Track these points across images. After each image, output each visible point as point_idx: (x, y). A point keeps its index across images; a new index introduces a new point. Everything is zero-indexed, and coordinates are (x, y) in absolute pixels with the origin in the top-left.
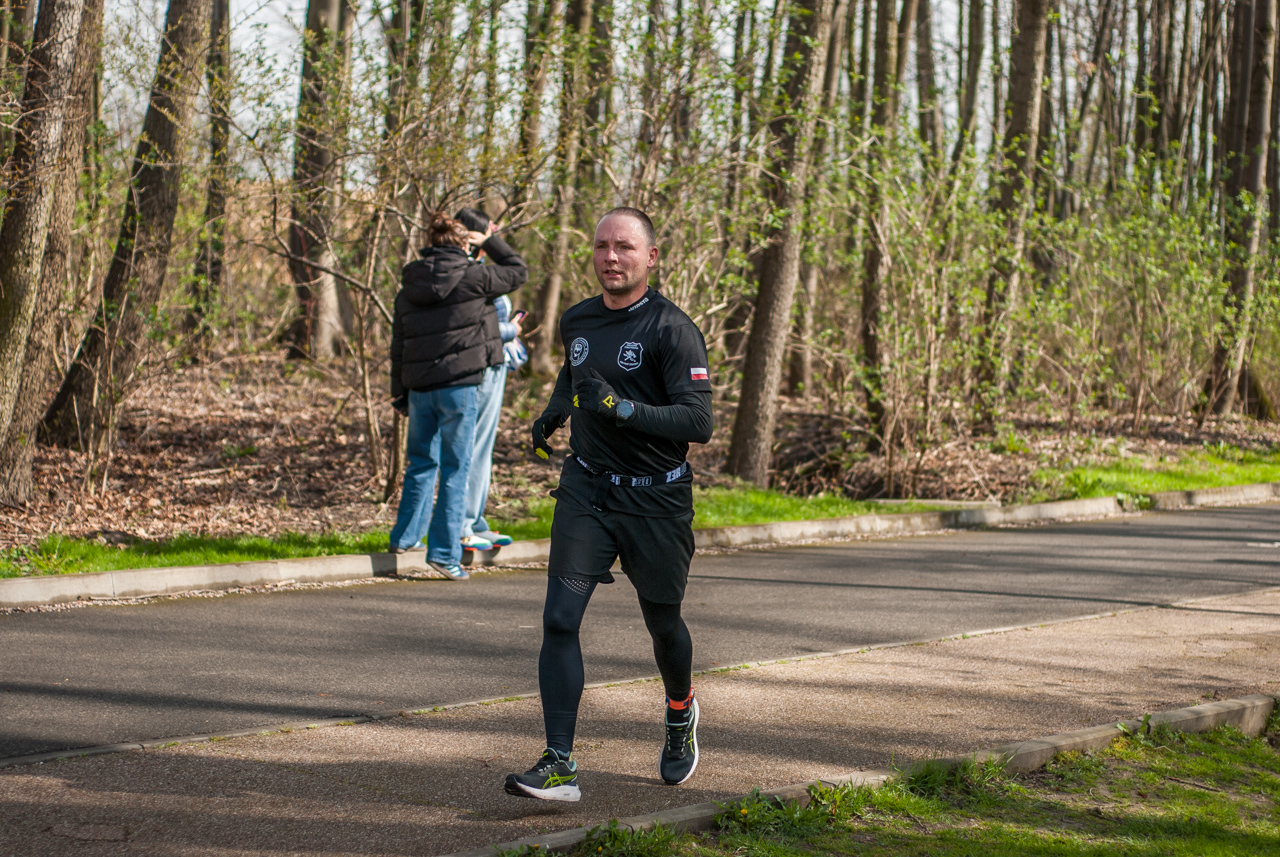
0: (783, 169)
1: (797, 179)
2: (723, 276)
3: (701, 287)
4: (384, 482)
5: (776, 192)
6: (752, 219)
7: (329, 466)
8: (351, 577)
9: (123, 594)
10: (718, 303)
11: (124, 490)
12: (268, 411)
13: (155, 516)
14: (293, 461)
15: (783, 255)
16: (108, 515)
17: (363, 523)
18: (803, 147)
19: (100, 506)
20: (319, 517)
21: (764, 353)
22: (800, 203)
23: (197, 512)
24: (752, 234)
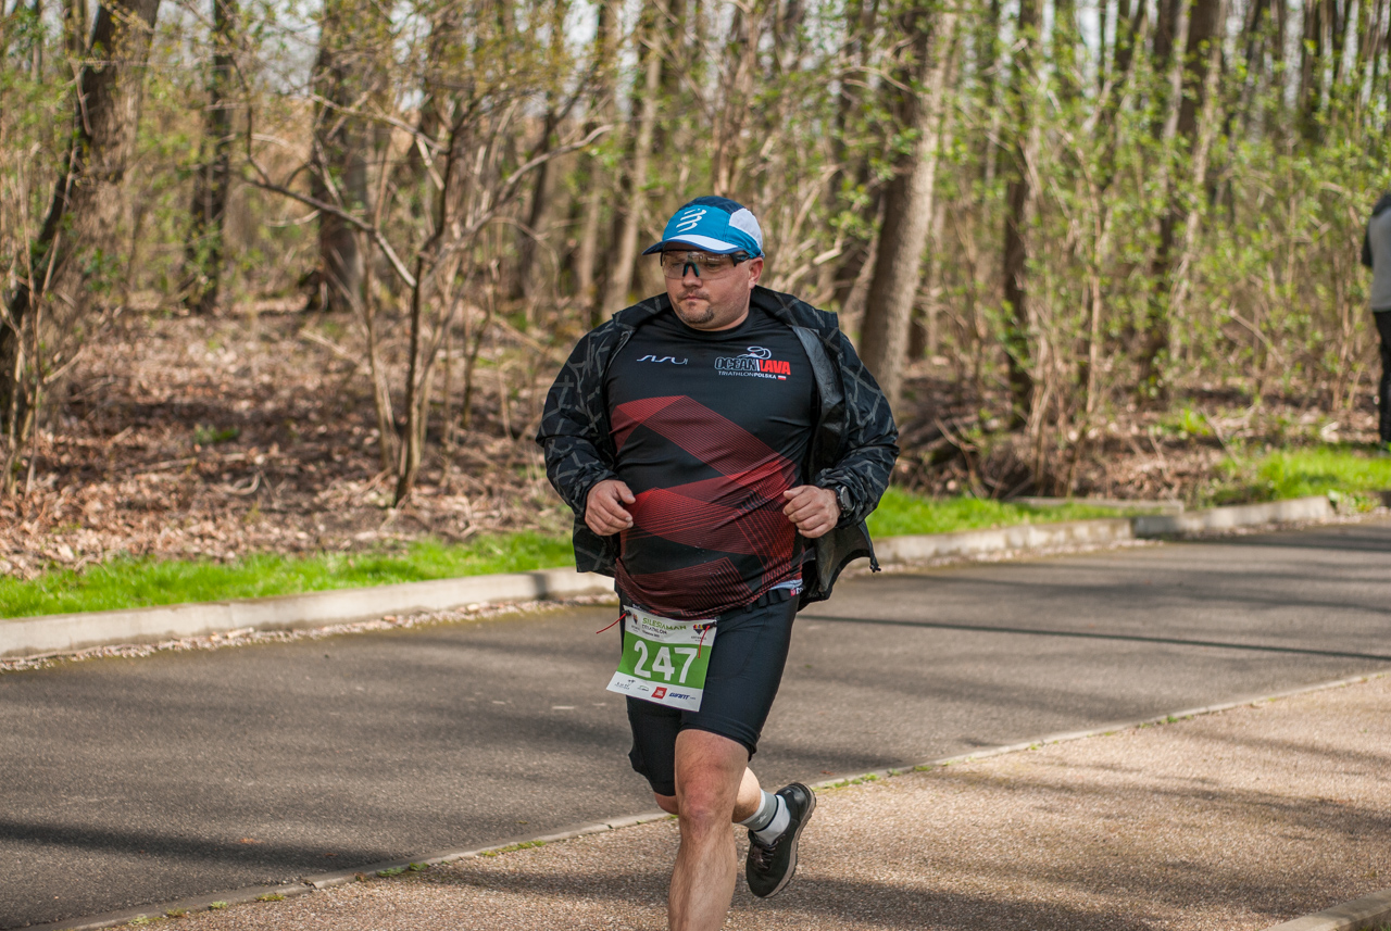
0: (913, 79)
1: (933, 90)
2: (836, 215)
3: (806, 226)
4: (394, 480)
5: (904, 105)
6: (873, 140)
7: (328, 457)
8: (333, 622)
9: (8, 654)
10: (828, 249)
11: (57, 487)
12: (266, 379)
13: (88, 527)
14: (282, 449)
15: (910, 187)
16: (26, 525)
17: (363, 536)
18: (939, 50)
19: (20, 514)
20: (306, 528)
21: (886, 312)
22: (934, 121)
23: (146, 520)
24: (873, 162)
